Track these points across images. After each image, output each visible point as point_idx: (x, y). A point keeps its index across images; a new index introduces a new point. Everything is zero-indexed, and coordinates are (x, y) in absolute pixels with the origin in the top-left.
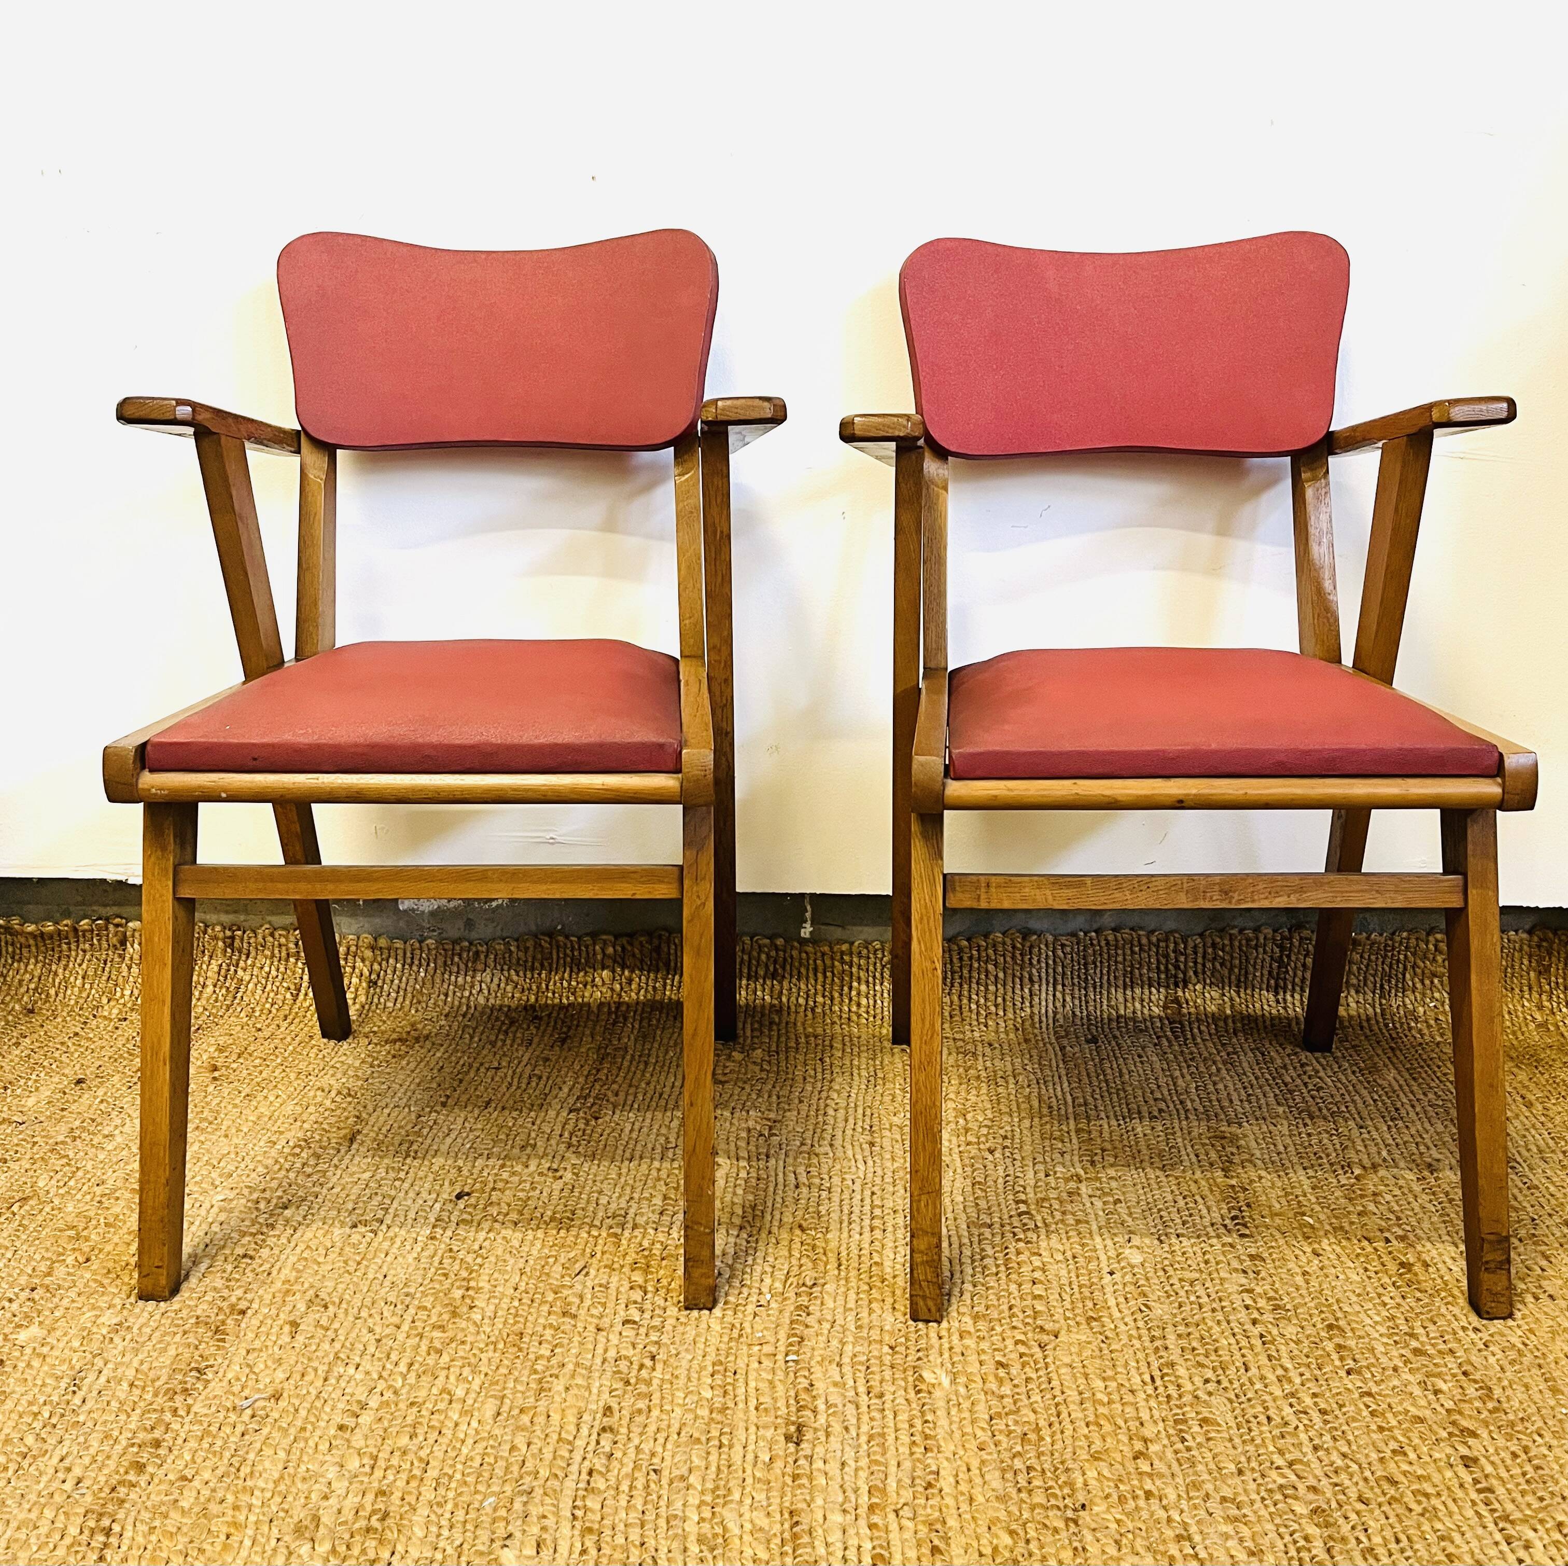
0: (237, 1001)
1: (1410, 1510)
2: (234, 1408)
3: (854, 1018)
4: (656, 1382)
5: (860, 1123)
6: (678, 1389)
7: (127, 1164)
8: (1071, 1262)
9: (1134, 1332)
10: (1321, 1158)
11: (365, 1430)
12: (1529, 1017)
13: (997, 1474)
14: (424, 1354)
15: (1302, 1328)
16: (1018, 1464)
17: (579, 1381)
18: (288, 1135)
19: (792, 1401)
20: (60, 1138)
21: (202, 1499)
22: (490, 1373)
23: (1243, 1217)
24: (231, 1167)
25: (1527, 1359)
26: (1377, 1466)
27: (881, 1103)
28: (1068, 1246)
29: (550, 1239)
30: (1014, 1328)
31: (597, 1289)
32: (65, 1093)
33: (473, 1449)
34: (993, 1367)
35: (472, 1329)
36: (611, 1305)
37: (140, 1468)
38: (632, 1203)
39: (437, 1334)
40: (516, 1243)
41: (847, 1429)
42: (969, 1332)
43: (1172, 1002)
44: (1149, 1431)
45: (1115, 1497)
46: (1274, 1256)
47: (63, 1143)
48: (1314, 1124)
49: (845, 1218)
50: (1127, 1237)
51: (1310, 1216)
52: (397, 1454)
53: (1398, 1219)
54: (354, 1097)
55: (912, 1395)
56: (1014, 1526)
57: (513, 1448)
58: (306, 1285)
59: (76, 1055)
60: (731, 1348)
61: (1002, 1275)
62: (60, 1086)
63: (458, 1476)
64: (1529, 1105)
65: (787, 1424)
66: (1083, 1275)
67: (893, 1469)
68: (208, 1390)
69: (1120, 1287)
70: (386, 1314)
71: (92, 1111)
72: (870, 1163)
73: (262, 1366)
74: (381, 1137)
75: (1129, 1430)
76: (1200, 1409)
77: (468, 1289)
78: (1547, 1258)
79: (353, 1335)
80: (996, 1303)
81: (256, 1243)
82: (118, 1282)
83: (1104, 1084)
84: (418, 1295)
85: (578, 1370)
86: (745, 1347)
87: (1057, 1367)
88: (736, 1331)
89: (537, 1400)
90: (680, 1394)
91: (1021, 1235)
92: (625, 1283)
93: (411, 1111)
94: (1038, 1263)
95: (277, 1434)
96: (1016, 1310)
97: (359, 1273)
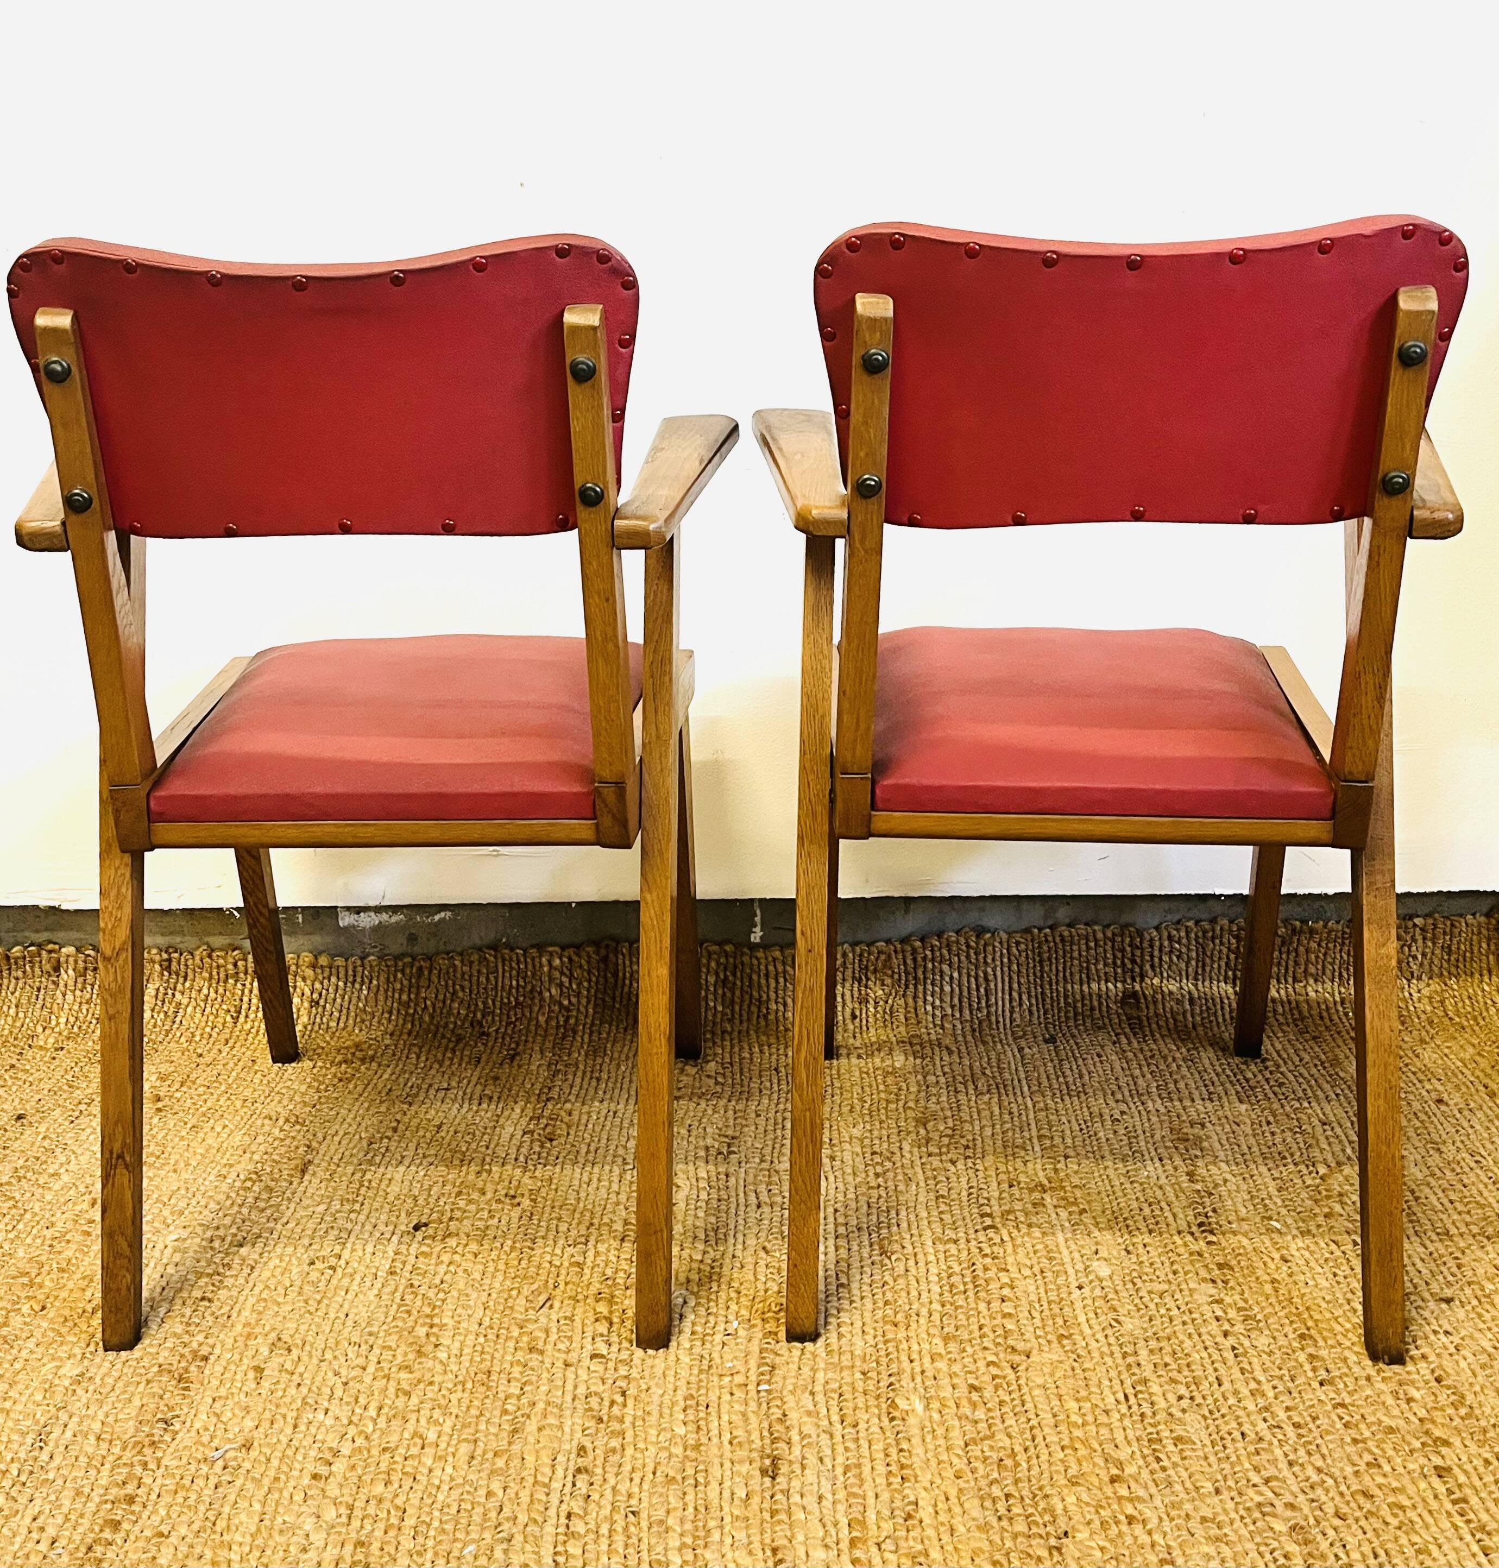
0: (176, 1026)
1: (1387, 1524)
2: (206, 1460)
4: (628, 1419)
6: (650, 1426)
7: (75, 1204)
8: (1039, 1277)
9: (1105, 1349)
10: (1284, 1158)
11: (340, 1478)
12: (1489, 1002)
13: (976, 1502)
14: (393, 1396)
15: (1274, 1338)
16: (996, 1491)
17: (551, 1420)
18: (239, 1168)
19: (766, 1433)
21: (180, 1556)
22: (461, 1414)
23: (1210, 1224)
24: (182, 1204)
26: (1352, 1480)
28: (1035, 1261)
29: (512, 1270)
30: (985, 1348)
31: (562, 1322)
32: (6, 1130)
33: (448, 1496)
34: (966, 1391)
35: (439, 1368)
36: (577, 1338)
37: (116, 1525)
38: (592, 1230)
39: (403, 1375)
40: (477, 1276)
41: (821, 1460)
42: (941, 1355)
43: (1130, 997)
44: (1123, 1454)
45: (1097, 1522)
46: (1243, 1264)
47: (9, 1183)
48: (1277, 1122)
50: (1094, 1248)
51: (1277, 1221)
52: (372, 1502)
54: (303, 1125)
55: (886, 1423)
56: (997, 1557)
58: (267, 1328)
59: (14, 1088)
60: (700, 1381)
61: (971, 1293)
63: (436, 1524)
65: (762, 1458)
66: (1052, 1290)
68: (176, 1442)
69: (1089, 1302)
70: (350, 1355)
71: (35, 1149)
73: (229, 1414)
74: (333, 1167)
75: (1104, 1453)
76: (1174, 1427)
77: (432, 1326)
79: (319, 1379)
80: (965, 1323)
81: (213, 1285)
82: (77, 1330)
83: (1064, 1087)
84: (382, 1334)
85: (549, 1409)
86: (716, 1379)
87: (1030, 1389)
88: (705, 1362)
89: (510, 1443)
90: (653, 1432)
91: (988, 1251)
92: (590, 1315)
93: (361, 1139)
94: (1006, 1280)
95: (251, 1486)
96: (987, 1330)
97: (320, 1313)
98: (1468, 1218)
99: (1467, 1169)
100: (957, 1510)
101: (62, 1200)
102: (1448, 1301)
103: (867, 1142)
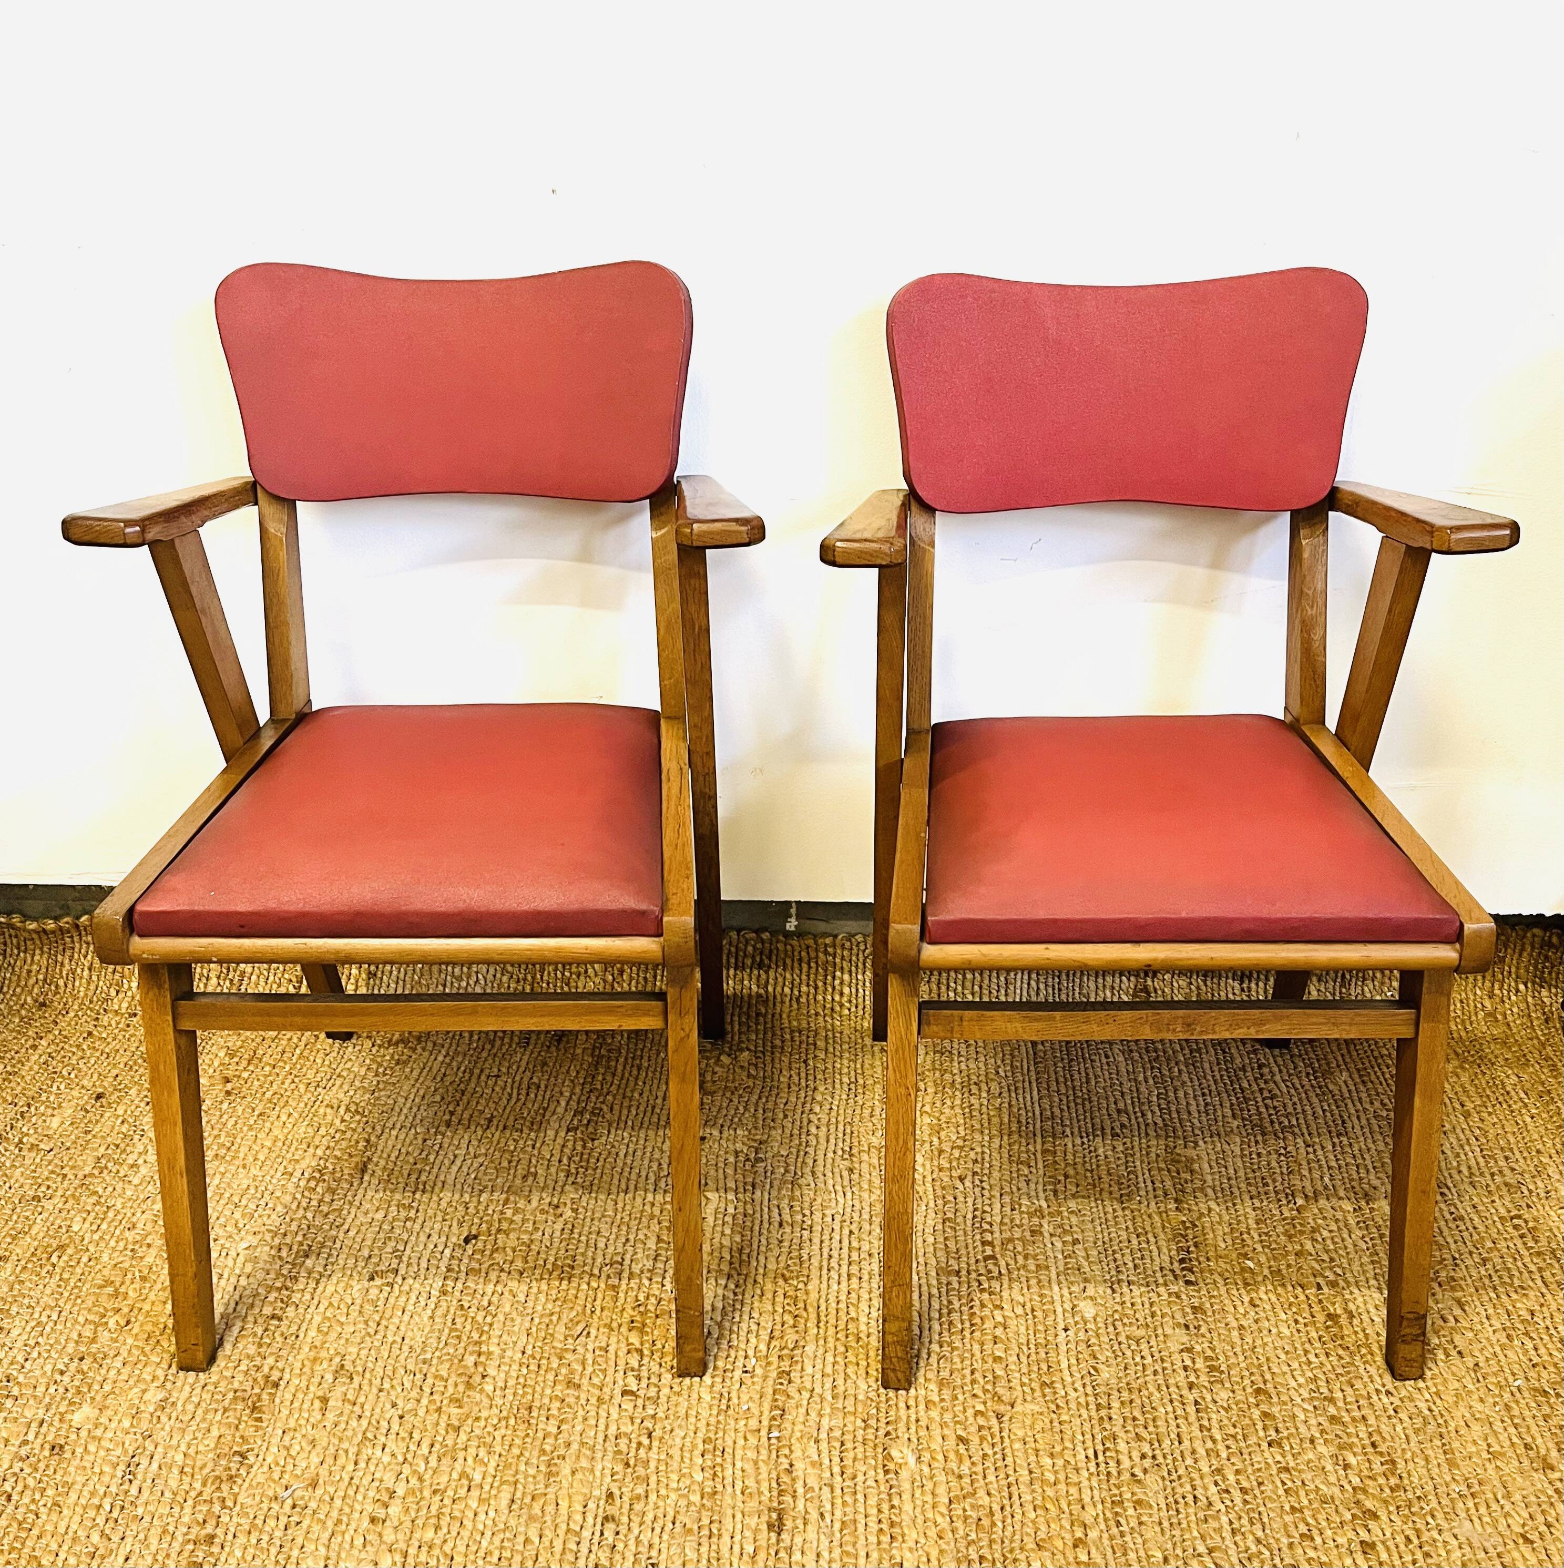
2: (276, 1499)
3: (837, 1008)
4: (653, 1465)
5: (840, 1144)
6: (672, 1471)
7: (152, 1203)
8: (1030, 1316)
9: (1082, 1400)
10: (1266, 1185)
11: (395, 1522)
12: (1479, 1006)
14: (443, 1432)
15: (1233, 1392)
16: (972, 1553)
18: (303, 1165)
19: (774, 1485)
20: (87, 1170)
22: (504, 1453)
23: (1190, 1260)
24: (252, 1206)
25: (1431, 1428)
27: (861, 1118)
28: (1027, 1300)
29: (553, 1292)
30: (975, 1396)
31: (597, 1352)
32: (87, 1111)
33: (491, 1543)
34: (954, 1443)
35: (486, 1402)
36: (611, 1371)
38: (628, 1247)
39: (454, 1411)
40: (522, 1298)
41: (822, 1515)
42: (934, 1403)
43: (1141, 991)
44: (1088, 1516)
46: (1216, 1307)
47: (91, 1176)
48: (1265, 1142)
49: (825, 1263)
50: (1082, 1286)
51: (1251, 1259)
52: (424, 1549)
53: (1332, 1260)
54: (363, 1115)
55: (881, 1476)
57: (527, 1541)
58: (331, 1352)
59: (93, 1062)
60: (718, 1422)
61: (967, 1333)
62: (81, 1103)
64: (1467, 1115)
65: (769, 1511)
66: (1040, 1332)
67: (862, 1561)
68: (251, 1476)
69: (1072, 1346)
70: (406, 1385)
71: (114, 1135)
72: (849, 1195)
73: (297, 1448)
74: (391, 1166)
75: (1071, 1514)
76: (1136, 1490)
77: (479, 1354)
78: (1461, 1305)
80: (959, 1366)
81: (282, 1301)
82: (159, 1349)
83: (1071, 1092)
84: (435, 1361)
85: (584, 1450)
86: (732, 1422)
87: (1011, 1442)
88: (724, 1401)
89: (546, 1486)
90: (675, 1477)
91: (986, 1285)
92: (623, 1345)
93: (417, 1133)
94: (999, 1319)
95: (316, 1528)
96: (978, 1375)
97: (379, 1337)
101: (142, 1197)
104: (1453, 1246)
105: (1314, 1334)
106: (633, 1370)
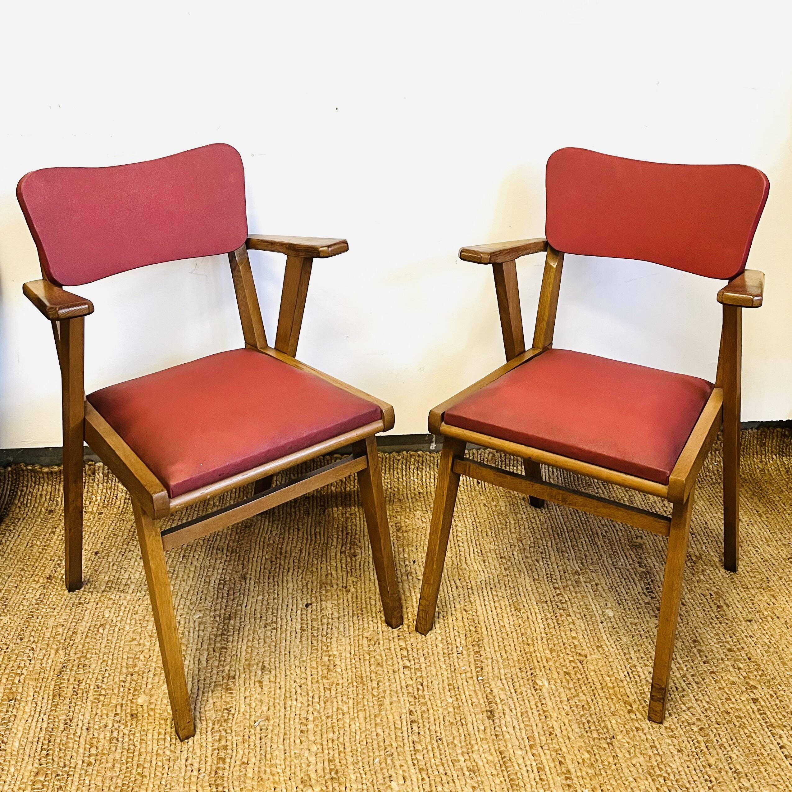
1: (735, 726)
2: (251, 727)
4: (427, 697)
5: (476, 550)
6: (437, 700)
7: (143, 601)
8: (584, 618)
9: (616, 652)
11: (313, 732)
12: (757, 467)
13: (577, 725)
14: (323, 691)
15: (683, 643)
16: (583, 720)
17: (395, 699)
18: (214, 578)
19: (486, 700)
20: (103, 588)
21: (256, 772)
22: (355, 698)
23: (651, 588)
24: (194, 599)
25: (772, 650)
26: (721, 706)
27: (483, 537)
28: (581, 611)
29: (356, 625)
30: (568, 654)
31: (386, 651)
33: (361, 736)
34: (563, 675)
35: (339, 676)
36: (395, 658)
39: (325, 681)
40: (342, 629)
41: (511, 710)
44: (631, 700)
45: (625, 731)
47: (106, 591)
49: (483, 603)
50: (605, 603)
52: (330, 742)
53: (714, 583)
55: (534, 692)
56: (588, 749)
57: (378, 735)
58: (256, 661)
60: (453, 676)
61: (557, 628)
62: (88, 557)
63: (359, 750)
64: (760, 516)
65: (486, 711)
66: (590, 625)
67: (535, 728)
68: (235, 719)
69: (607, 629)
70: (298, 673)
71: (111, 571)
72: (486, 572)
73: (254, 704)
74: (258, 575)
75: (624, 700)
77: (330, 656)
78: (775, 597)
79: (288, 684)
80: (557, 642)
81: (224, 640)
83: (579, 518)
84: (308, 661)
85: (393, 693)
86: (459, 675)
87: (589, 672)
88: (452, 667)
89: (380, 711)
90: (439, 702)
91: (560, 606)
92: (397, 646)
93: (266, 559)
94: (571, 620)
95: (275, 738)
96: (567, 645)
97: (278, 652)
98: (755, 580)
99: (752, 555)
100: (570, 729)
102: (750, 621)
103: (497, 551)
104: (765, 573)
105: (713, 615)
106: (405, 657)
